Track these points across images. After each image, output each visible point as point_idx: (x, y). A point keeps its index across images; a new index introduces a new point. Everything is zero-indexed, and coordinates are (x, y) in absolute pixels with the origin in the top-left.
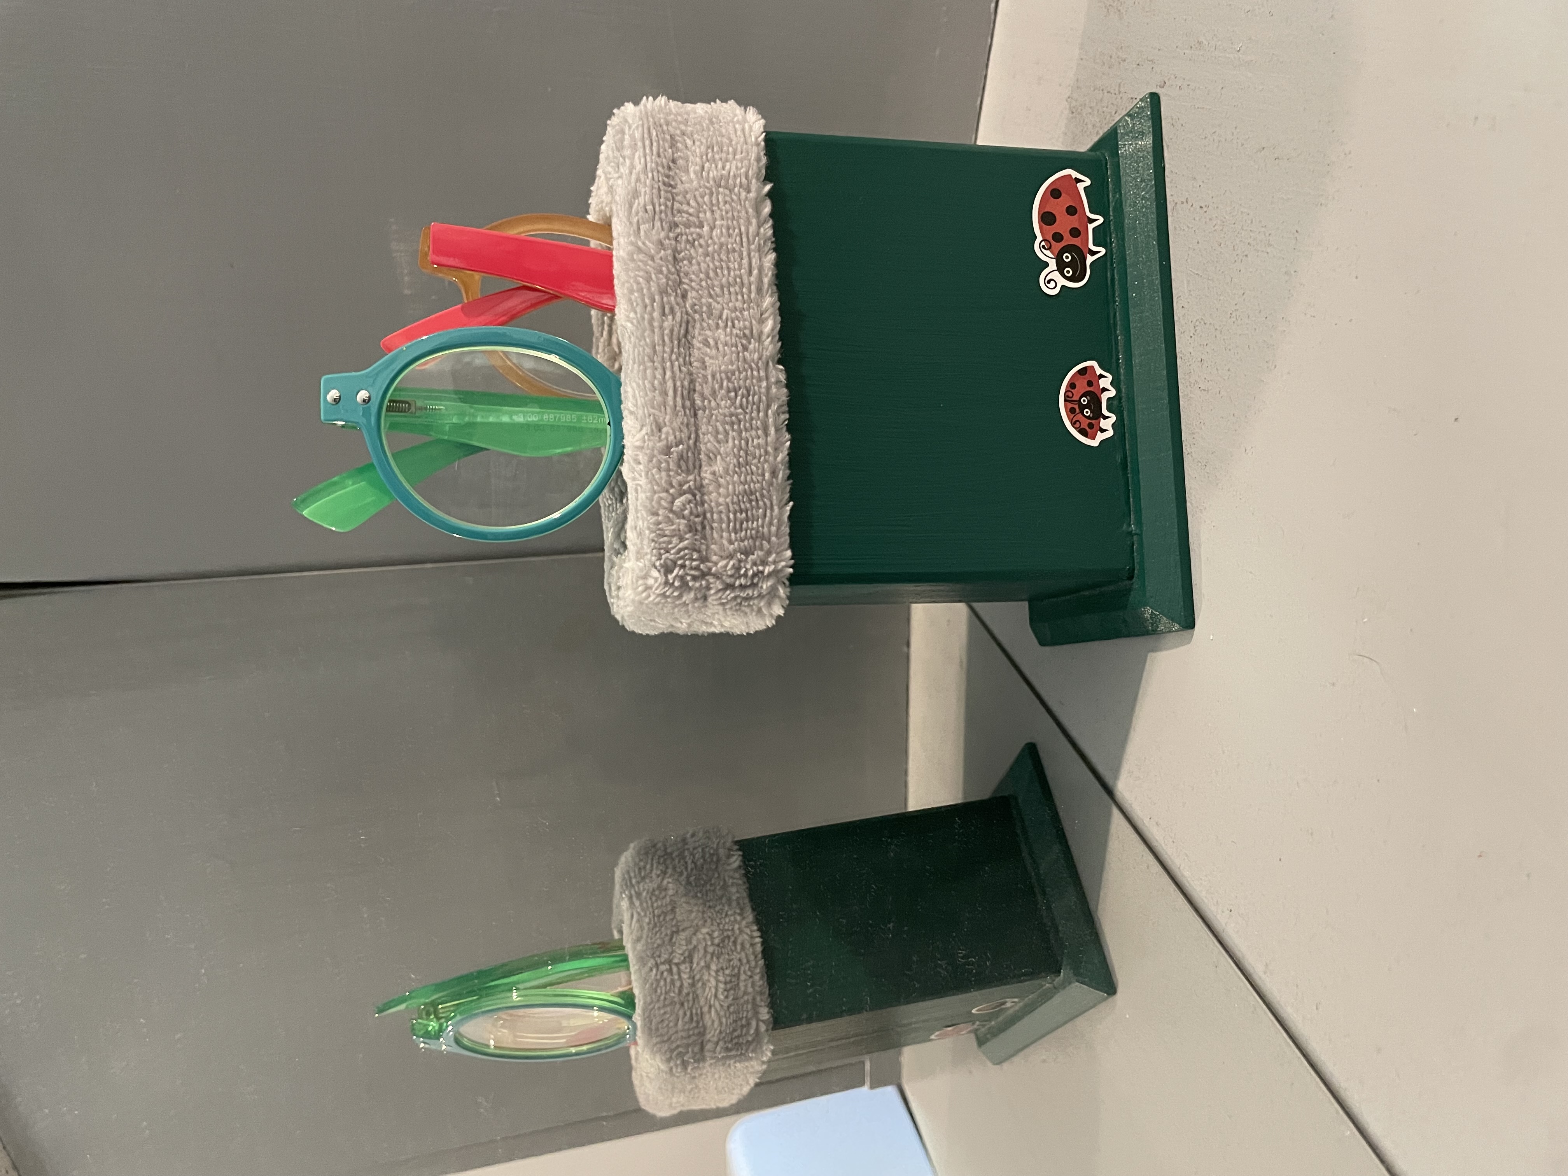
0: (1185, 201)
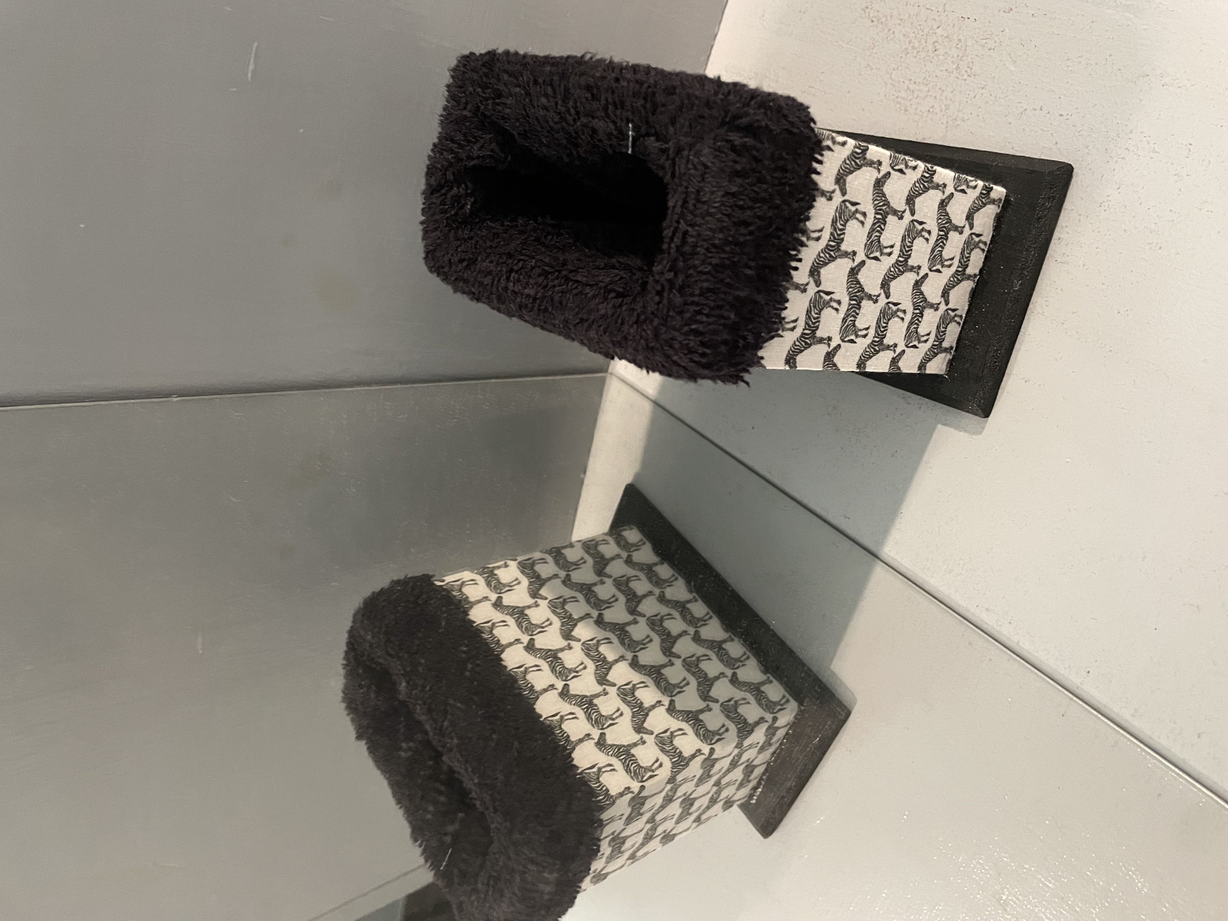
0: (1038, 109)
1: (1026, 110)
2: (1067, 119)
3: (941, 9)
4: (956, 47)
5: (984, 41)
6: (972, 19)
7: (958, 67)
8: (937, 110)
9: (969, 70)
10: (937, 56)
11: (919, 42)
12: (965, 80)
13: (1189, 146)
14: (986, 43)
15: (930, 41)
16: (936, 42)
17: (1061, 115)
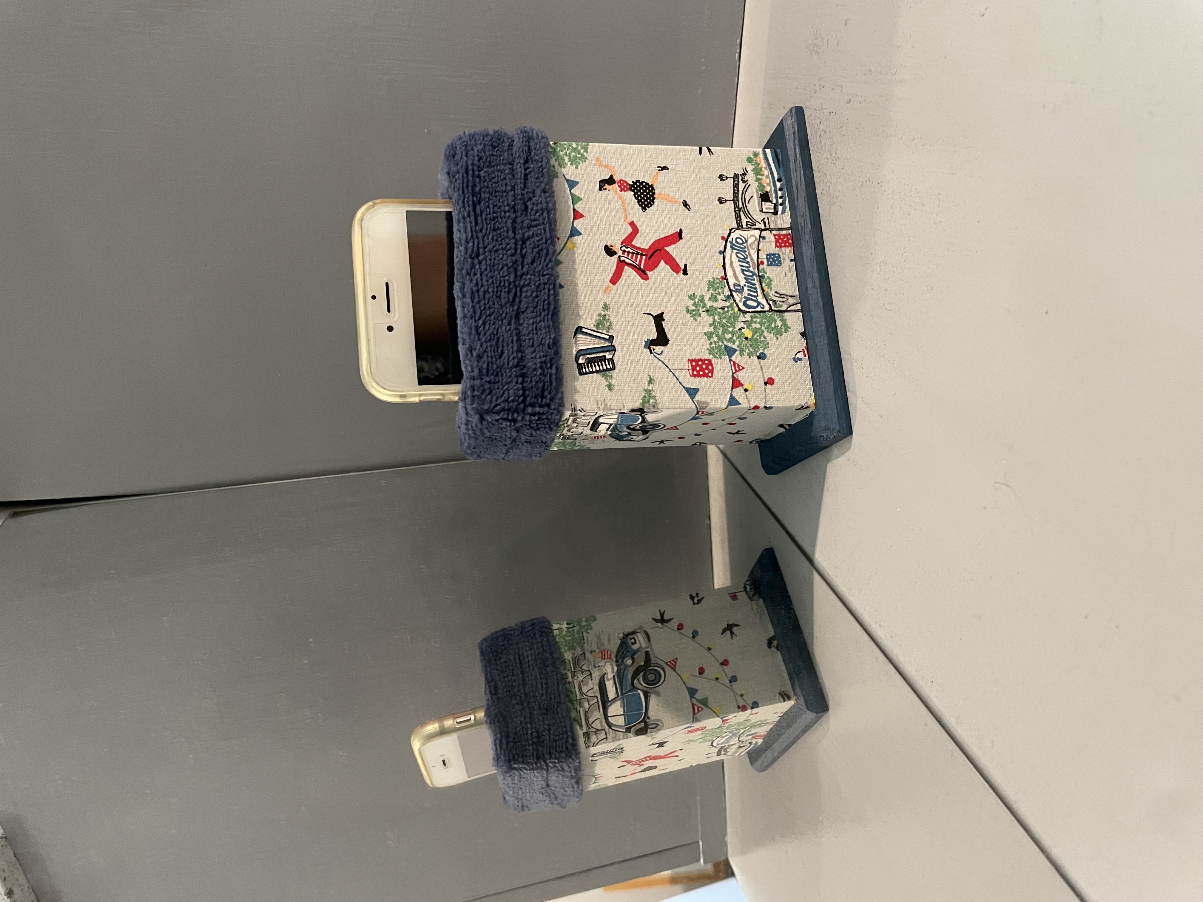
1: (862, 183)
2: (881, 186)
3: (820, 108)
4: (829, 138)
5: (840, 129)
6: (834, 113)
7: (831, 154)
8: (825, 192)
9: (835, 155)
10: (821, 147)
11: (814, 137)
12: (835, 164)
13: (939, 196)
14: (842, 131)
15: (818, 136)
16: (820, 135)
17: (878, 183)
